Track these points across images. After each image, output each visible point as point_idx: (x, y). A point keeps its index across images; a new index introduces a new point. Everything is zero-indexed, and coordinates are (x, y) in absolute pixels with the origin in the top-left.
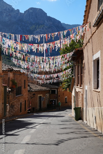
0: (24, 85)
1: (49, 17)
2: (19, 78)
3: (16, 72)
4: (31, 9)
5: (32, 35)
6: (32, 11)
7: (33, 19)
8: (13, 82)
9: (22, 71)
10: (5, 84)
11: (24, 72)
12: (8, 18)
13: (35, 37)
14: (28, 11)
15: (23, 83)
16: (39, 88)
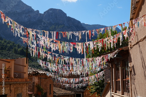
0: (49, 90)
1: (69, 17)
2: (44, 82)
3: (41, 75)
4: (51, 9)
5: (71, 32)
6: (52, 12)
7: (52, 20)
8: (38, 87)
9: (49, 74)
10: (31, 92)
11: (51, 75)
12: (27, 19)
13: (75, 34)
14: (48, 11)
15: (48, 88)
16: (63, 92)
